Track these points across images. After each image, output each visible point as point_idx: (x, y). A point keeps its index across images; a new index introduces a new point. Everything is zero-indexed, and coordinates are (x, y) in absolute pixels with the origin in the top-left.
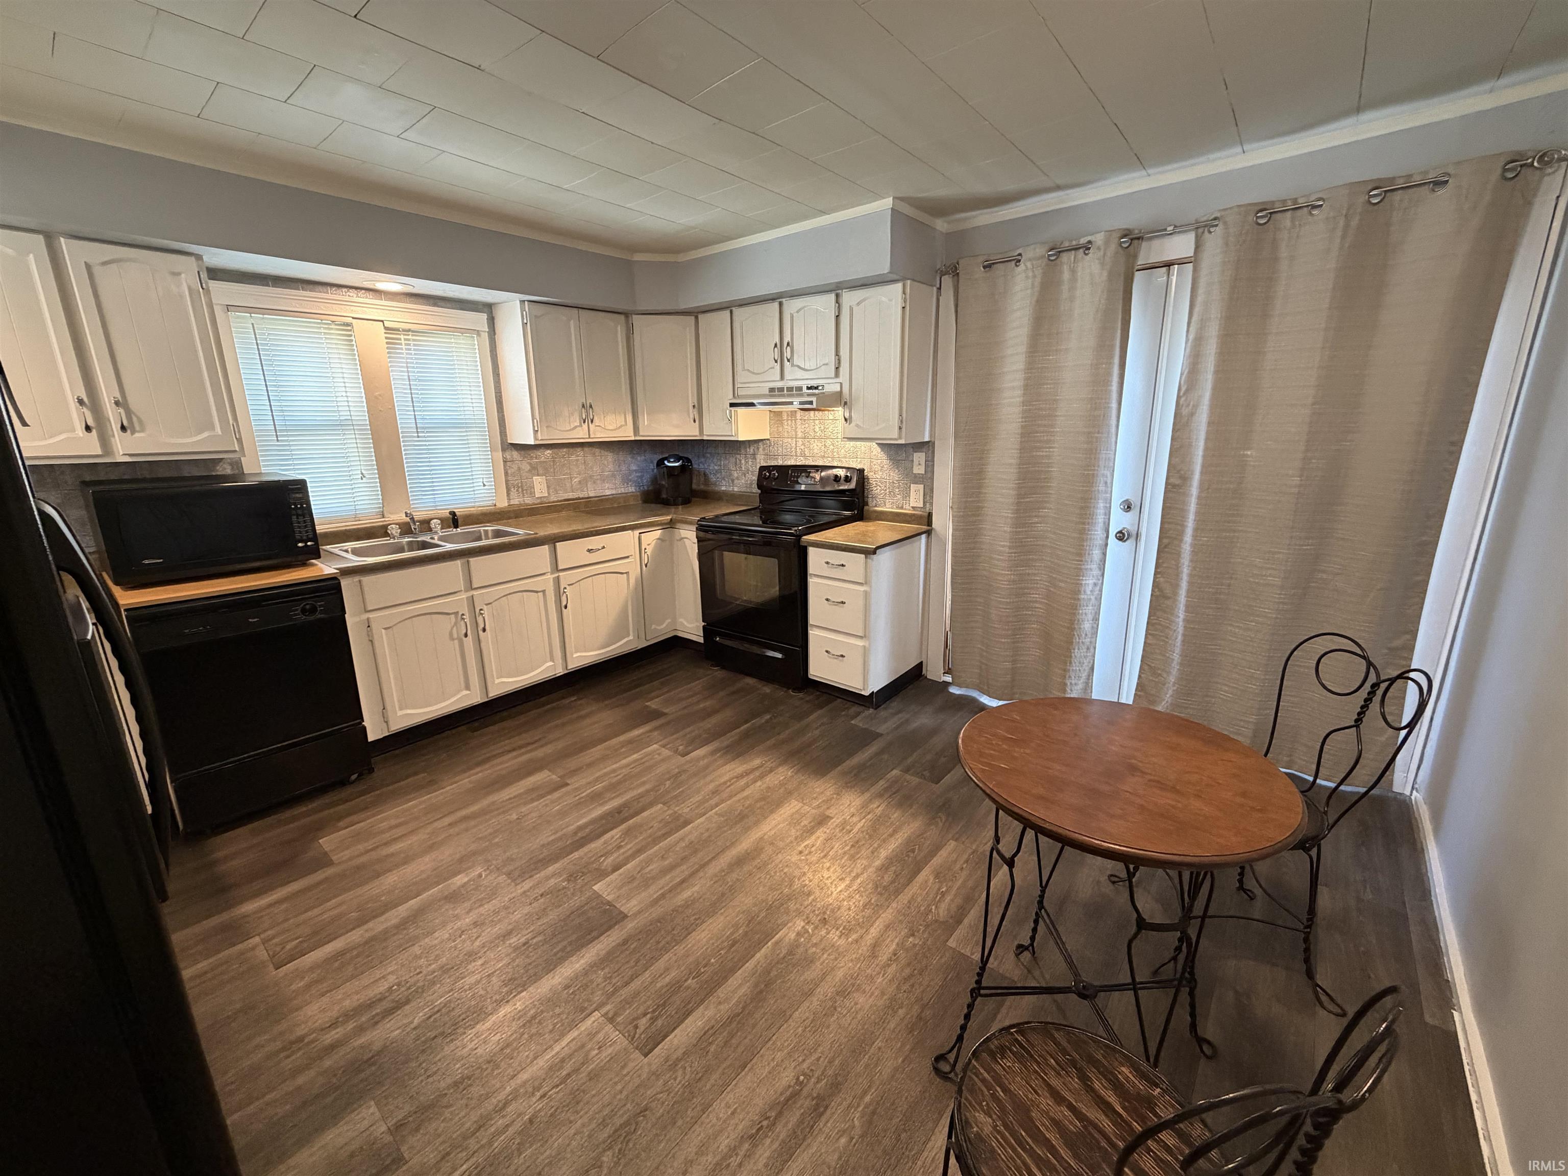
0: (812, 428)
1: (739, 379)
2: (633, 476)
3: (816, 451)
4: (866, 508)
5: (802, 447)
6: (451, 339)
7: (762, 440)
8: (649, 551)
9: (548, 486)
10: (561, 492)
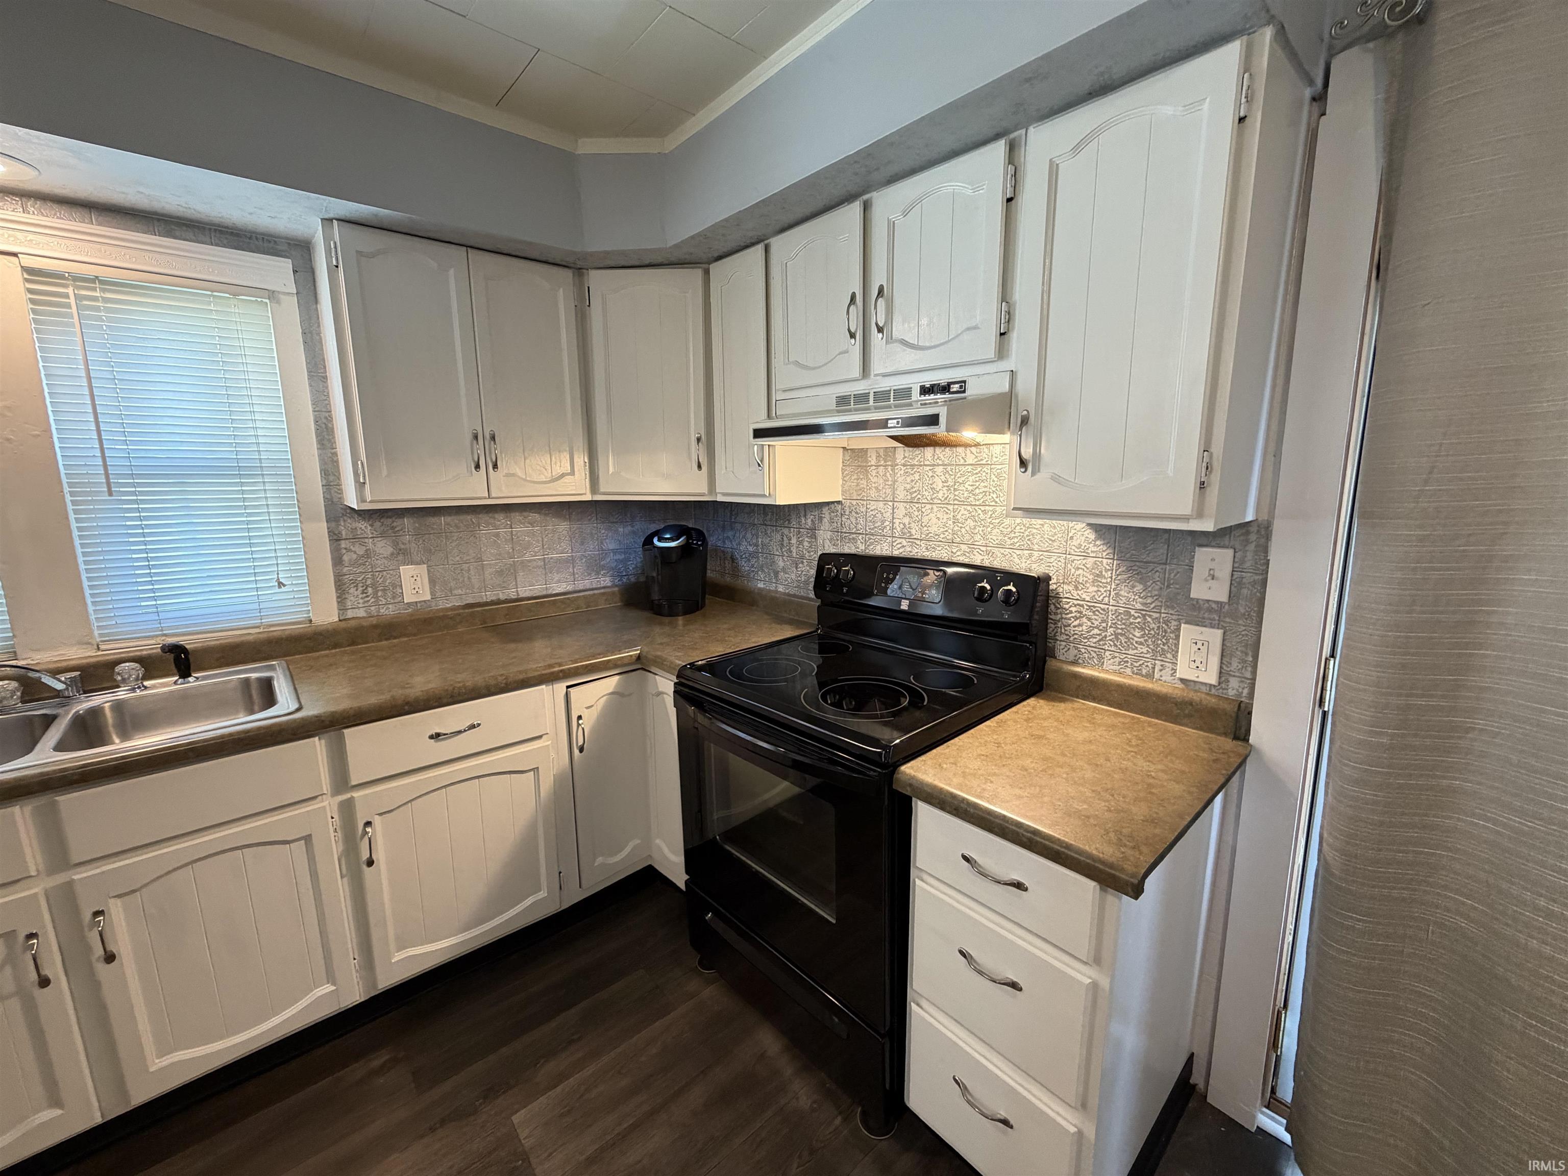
0: (928, 481)
1: (779, 383)
2: (610, 560)
3: (934, 529)
4: (1051, 664)
5: (906, 520)
6: (209, 303)
7: (828, 504)
8: (588, 723)
9: (432, 582)
10: (460, 591)
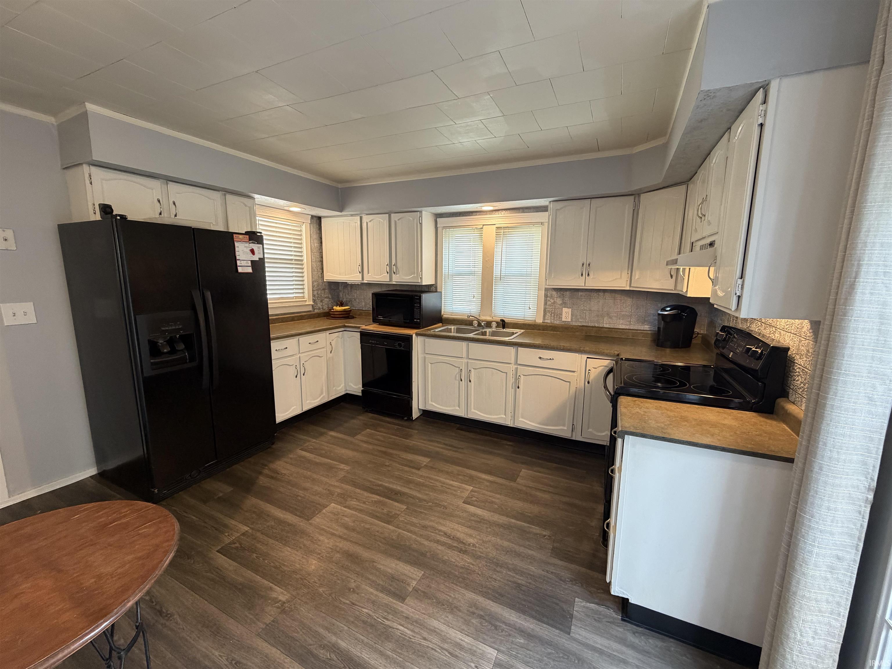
8: (593, 373)
9: (572, 315)
10: (581, 320)
